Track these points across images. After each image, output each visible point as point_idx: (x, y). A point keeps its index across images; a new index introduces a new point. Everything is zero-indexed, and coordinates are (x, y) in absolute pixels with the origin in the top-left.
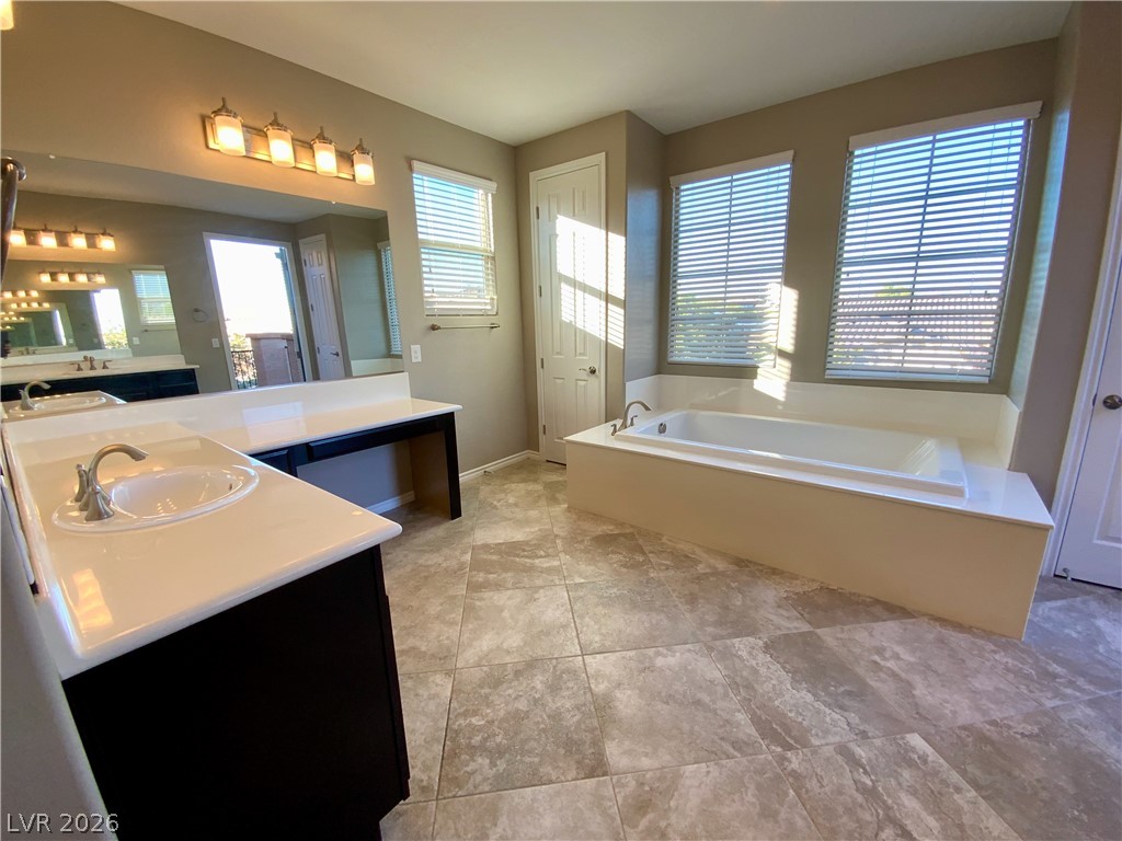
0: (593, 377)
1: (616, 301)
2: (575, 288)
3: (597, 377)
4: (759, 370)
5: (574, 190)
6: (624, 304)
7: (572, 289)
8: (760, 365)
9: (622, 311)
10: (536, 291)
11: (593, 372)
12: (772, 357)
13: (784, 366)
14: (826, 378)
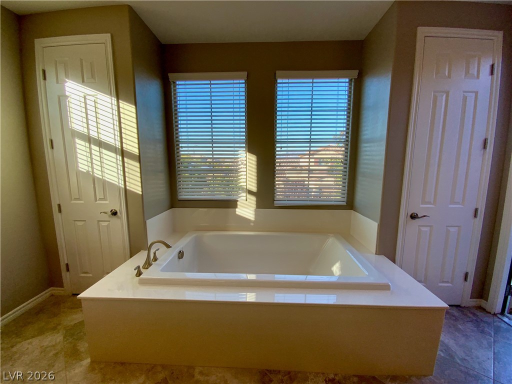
0: (114, 218)
1: (131, 156)
2: (90, 143)
3: (119, 218)
4: (238, 202)
5: (81, 60)
6: (139, 159)
7: (87, 145)
8: (239, 199)
9: (138, 165)
10: (47, 145)
11: (114, 213)
12: (245, 194)
13: (252, 200)
14: (275, 205)
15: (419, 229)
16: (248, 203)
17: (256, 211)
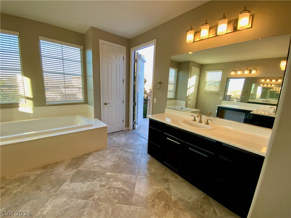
4: (20, 104)
12: (24, 100)
14: (47, 104)
15: (108, 108)
16: (27, 105)
17: (33, 108)
